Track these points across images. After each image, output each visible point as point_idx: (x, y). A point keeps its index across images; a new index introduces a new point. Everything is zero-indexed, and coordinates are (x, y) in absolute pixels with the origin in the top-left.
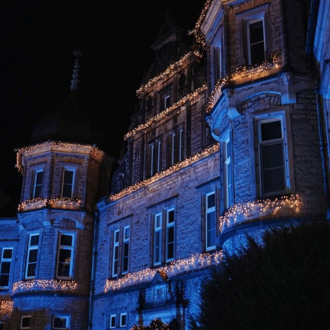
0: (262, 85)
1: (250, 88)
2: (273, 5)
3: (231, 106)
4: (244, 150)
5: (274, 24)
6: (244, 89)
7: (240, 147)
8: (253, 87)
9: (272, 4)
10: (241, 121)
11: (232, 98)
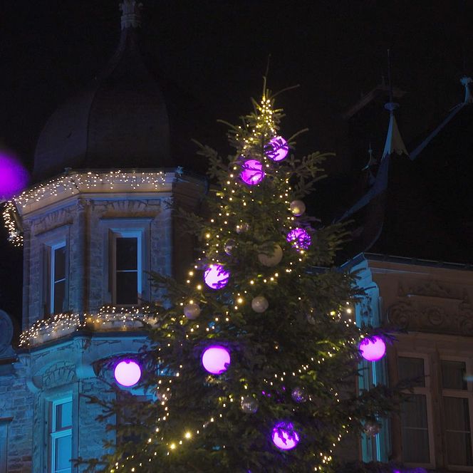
0: (134, 341)
1: (117, 342)
2: (157, 222)
3: (85, 361)
4: (98, 430)
5: (157, 252)
6: (107, 341)
7: (93, 425)
8: (120, 341)
9: (156, 220)
10: (96, 386)
11: (87, 350)
